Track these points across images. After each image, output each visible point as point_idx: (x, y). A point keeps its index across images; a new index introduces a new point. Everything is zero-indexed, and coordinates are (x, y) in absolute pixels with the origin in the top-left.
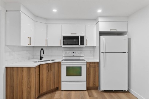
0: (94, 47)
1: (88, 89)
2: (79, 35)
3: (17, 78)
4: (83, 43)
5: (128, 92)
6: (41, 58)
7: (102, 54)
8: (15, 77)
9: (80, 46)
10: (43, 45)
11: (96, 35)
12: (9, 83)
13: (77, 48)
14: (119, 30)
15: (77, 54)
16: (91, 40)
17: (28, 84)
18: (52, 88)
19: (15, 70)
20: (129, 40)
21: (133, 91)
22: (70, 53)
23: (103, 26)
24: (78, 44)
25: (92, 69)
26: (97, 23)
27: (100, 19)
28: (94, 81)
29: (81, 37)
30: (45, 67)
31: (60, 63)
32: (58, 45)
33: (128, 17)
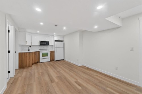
0: (53, 46)
1: (51, 61)
2: (47, 41)
3: (24, 57)
4: (48, 44)
5: (64, 60)
6: (29, 50)
7: (55, 48)
8: (23, 57)
9: (47, 45)
10: (30, 44)
11: (53, 41)
12: (20, 59)
13: (46, 46)
14: (61, 40)
15: (45, 48)
16: (52, 43)
17: (29, 59)
18: (36, 61)
19: (23, 54)
20: (64, 44)
21: (65, 59)
22: (42, 48)
23: (56, 38)
24: (46, 44)
25: (52, 54)
26: (54, 37)
27: (55, 36)
28: (53, 58)
29: (48, 42)
30: (34, 53)
31: (39, 52)
32: (37, 44)
33: (64, 36)
